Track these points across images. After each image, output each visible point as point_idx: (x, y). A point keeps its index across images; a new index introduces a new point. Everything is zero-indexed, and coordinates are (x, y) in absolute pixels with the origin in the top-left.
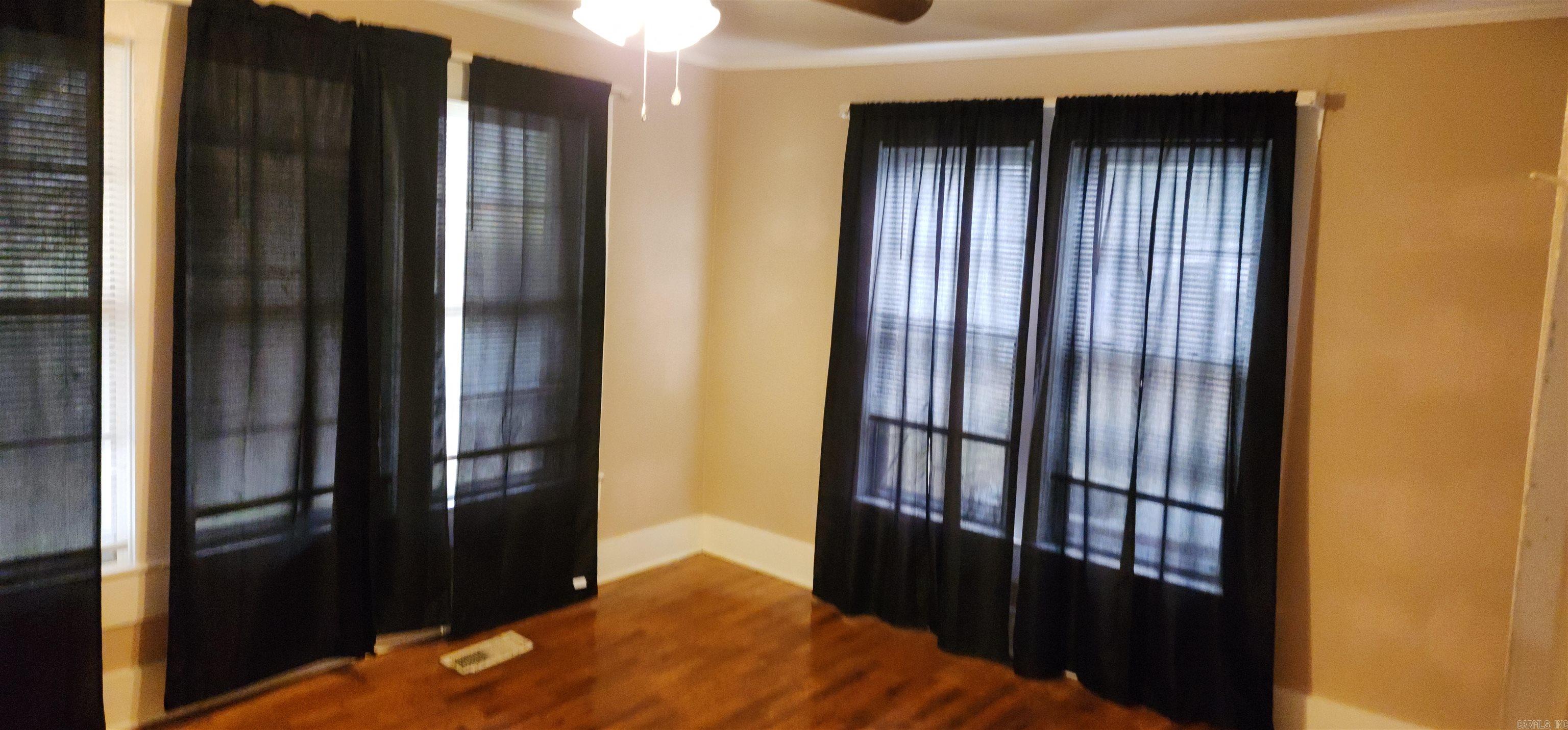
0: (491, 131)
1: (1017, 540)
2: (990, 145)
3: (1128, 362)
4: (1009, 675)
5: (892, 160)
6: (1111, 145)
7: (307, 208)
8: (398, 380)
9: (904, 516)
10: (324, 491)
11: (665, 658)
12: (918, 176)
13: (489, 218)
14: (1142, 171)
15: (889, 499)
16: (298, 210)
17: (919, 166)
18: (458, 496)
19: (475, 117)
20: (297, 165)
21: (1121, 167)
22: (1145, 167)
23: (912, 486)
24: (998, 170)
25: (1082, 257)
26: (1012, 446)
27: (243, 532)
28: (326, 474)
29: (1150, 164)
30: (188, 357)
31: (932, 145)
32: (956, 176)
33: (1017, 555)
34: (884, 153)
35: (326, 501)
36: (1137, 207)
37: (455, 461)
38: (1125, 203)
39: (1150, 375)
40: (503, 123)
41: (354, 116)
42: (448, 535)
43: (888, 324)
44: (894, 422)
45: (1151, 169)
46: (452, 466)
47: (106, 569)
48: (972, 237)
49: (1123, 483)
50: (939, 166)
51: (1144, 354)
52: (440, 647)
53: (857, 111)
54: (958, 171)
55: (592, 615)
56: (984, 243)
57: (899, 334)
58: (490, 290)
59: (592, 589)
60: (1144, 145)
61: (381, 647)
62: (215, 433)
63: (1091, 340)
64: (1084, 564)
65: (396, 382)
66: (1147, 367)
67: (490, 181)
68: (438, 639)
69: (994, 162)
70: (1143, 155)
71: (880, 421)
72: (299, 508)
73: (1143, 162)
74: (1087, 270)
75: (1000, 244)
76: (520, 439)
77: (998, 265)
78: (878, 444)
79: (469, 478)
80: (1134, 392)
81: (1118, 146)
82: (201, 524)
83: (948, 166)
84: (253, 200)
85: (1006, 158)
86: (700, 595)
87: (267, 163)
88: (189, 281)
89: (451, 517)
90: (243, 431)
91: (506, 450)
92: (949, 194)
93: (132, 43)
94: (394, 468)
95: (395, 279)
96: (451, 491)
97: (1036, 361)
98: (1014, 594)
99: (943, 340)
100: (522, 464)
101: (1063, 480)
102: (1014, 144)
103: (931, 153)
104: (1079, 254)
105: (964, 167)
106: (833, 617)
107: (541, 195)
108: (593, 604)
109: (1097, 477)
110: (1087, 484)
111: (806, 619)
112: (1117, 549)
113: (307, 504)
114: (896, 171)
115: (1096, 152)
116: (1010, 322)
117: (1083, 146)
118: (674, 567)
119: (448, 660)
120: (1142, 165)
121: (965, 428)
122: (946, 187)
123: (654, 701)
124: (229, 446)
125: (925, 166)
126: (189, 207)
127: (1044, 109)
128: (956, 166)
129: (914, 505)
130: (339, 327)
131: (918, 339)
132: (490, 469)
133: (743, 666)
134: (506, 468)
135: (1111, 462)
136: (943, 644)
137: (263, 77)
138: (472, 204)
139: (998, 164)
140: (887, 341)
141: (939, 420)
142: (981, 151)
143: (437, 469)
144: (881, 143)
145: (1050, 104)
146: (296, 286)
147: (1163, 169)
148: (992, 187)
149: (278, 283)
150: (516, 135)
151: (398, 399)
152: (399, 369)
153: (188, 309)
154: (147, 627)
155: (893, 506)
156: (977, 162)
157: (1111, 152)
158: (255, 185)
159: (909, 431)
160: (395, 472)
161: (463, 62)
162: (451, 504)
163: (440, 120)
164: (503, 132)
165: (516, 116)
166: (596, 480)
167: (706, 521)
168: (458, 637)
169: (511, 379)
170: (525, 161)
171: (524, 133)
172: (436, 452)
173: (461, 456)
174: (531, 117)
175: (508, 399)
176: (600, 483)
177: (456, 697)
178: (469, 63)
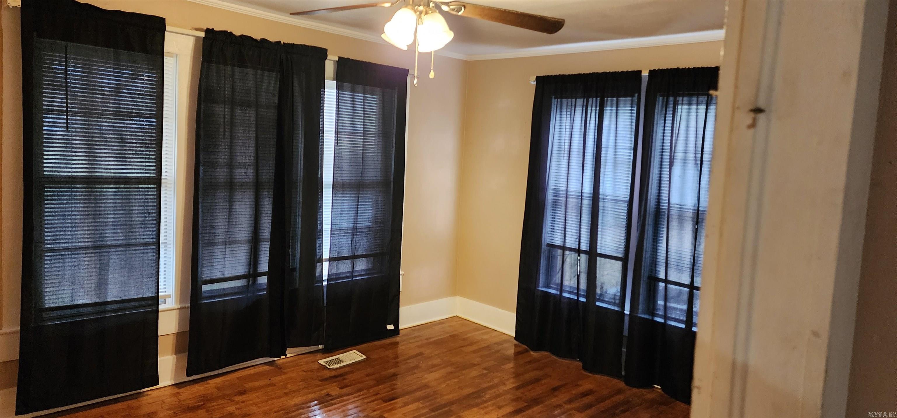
0: (347, 95)
1: (627, 312)
2: (612, 97)
3: (689, 215)
4: (622, 385)
5: (559, 106)
6: (679, 95)
7: (257, 134)
8: (300, 220)
9: (565, 297)
10: (263, 274)
11: (434, 366)
12: (573, 113)
13: (346, 139)
14: (697, 109)
15: (556, 289)
16: (252, 135)
17: (573, 108)
18: (328, 280)
19: (339, 88)
20: (252, 113)
21: (685, 107)
22: (699, 107)
23: (569, 282)
24: (617, 110)
25: (664, 157)
26: (624, 260)
27: (224, 293)
28: (264, 267)
29: (701, 106)
30: (200, 206)
31: (580, 98)
32: (593, 114)
33: (627, 319)
34: (554, 101)
35: (263, 280)
36: (695, 129)
37: (328, 263)
38: (688, 127)
39: (702, 222)
40: (353, 91)
41: (280, 87)
42: (323, 299)
43: (556, 195)
44: (559, 247)
45: (702, 108)
46: (326, 265)
47: (161, 307)
48: (603, 146)
49: (687, 281)
50: (584, 108)
51: (698, 210)
52: (319, 355)
53: (539, 79)
54: (595, 111)
55: (397, 343)
56: (609, 150)
57: (562, 199)
58: (346, 176)
59: (396, 331)
60: (698, 95)
61: (290, 353)
62: (212, 244)
63: (669, 203)
64: (664, 325)
65: (299, 220)
66: (700, 217)
67: (346, 119)
68: (318, 351)
69: (615, 105)
70: (697, 101)
71: (552, 246)
72: (250, 283)
73: (697, 104)
74: (666, 164)
75: (618, 150)
76: (360, 253)
77: (617, 162)
78: (551, 259)
79: (334, 271)
80: (693, 231)
81: (683, 96)
82: (205, 288)
83: (589, 108)
84: (231, 129)
85: (621, 104)
86: (454, 337)
87: (238, 112)
88: (201, 169)
89: (325, 290)
90: (225, 243)
91: (353, 258)
92: (590, 123)
93: (177, 55)
94: (298, 264)
95: (299, 169)
96: (325, 278)
97: (639, 214)
98: (625, 341)
99: (586, 202)
100: (361, 265)
101: (654, 280)
102: (625, 96)
103: (580, 101)
104: (662, 155)
105: (598, 108)
106: (526, 351)
107: (373, 126)
108: (398, 339)
109: (672, 277)
110: (666, 281)
111: (511, 351)
112: (683, 318)
113: (255, 281)
114: (561, 112)
115: (671, 99)
116: (624, 192)
117: (663, 96)
118: (441, 322)
119: (322, 362)
120: (697, 106)
121: (599, 251)
122: (588, 119)
123: (426, 386)
124: (219, 250)
125: (576, 109)
126: (202, 133)
127: (642, 77)
128: (594, 108)
129: (570, 292)
130: (271, 193)
131: (573, 202)
132: (344, 267)
133: (474, 373)
134: (353, 267)
135: (679, 269)
136: (585, 368)
137: (237, 70)
138: (337, 132)
139: (617, 107)
140: (555, 203)
141: (584, 246)
142: (607, 100)
143: (318, 264)
144: (553, 97)
145: (645, 74)
146: (251, 172)
147: (709, 107)
148: (614, 119)
149: (243, 170)
150: (359, 97)
151: (300, 229)
152: (300, 214)
153: (201, 182)
154: (179, 335)
155: (558, 293)
156: (605, 105)
157: (680, 99)
158: (232, 124)
159: (567, 253)
160: (298, 266)
161: (334, 61)
162: (325, 283)
163: (322, 90)
164: (353, 95)
165: (360, 87)
166: (399, 275)
167: (458, 300)
168: (329, 351)
169: (356, 221)
170: (364, 111)
171: (364, 97)
172: (318, 257)
173: (331, 260)
174: (368, 88)
175: (354, 231)
176: (401, 277)
177: (326, 379)
178: (337, 61)
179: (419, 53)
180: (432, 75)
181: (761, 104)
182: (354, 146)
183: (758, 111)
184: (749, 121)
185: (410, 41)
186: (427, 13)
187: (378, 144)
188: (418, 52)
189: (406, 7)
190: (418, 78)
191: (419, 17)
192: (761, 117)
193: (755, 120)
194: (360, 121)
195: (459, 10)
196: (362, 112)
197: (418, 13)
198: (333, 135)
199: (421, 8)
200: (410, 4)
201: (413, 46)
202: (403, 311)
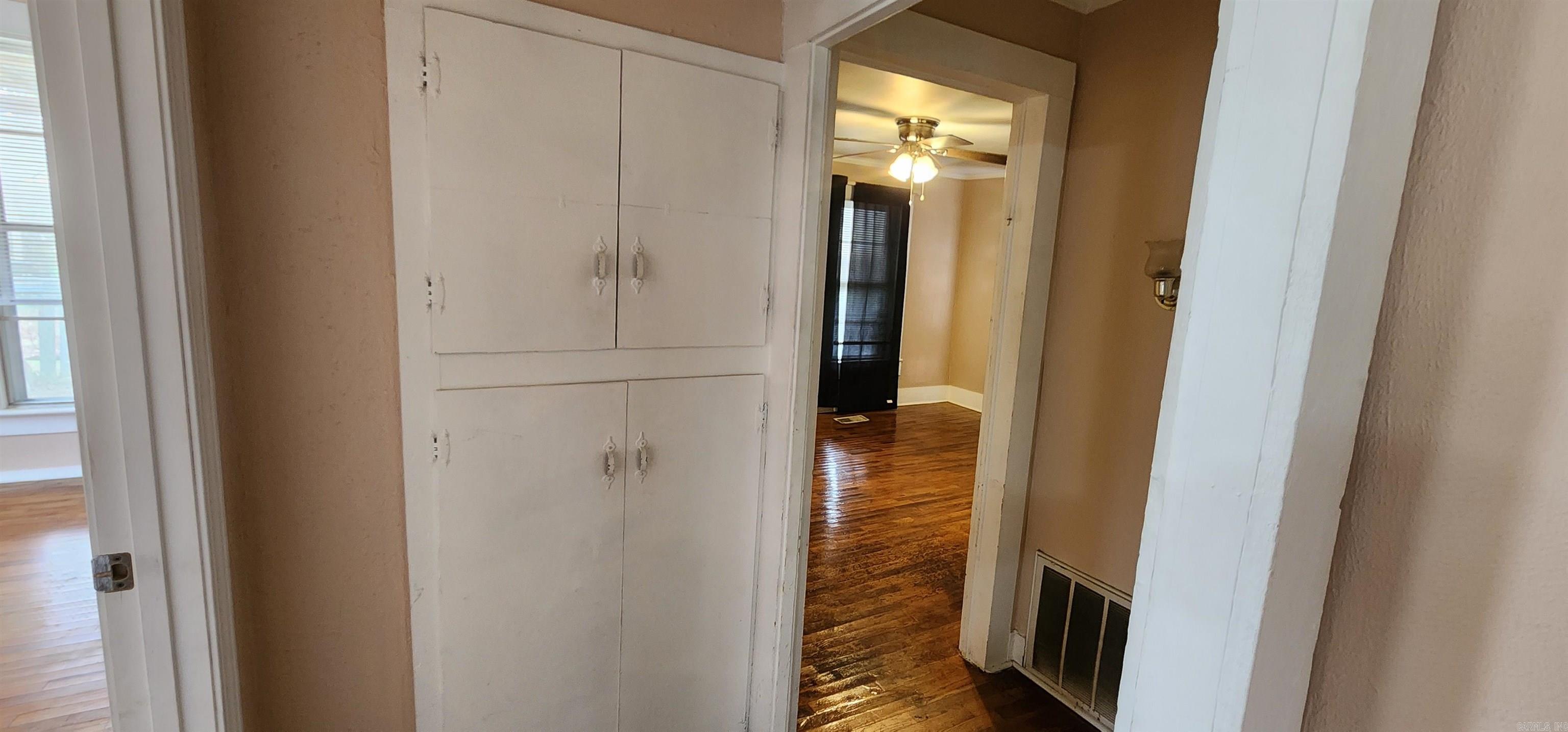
0: (862, 212)
18: (842, 360)
19: (855, 207)
37: (842, 346)
40: (866, 209)
42: (838, 374)
46: (840, 348)
52: (835, 415)
55: (895, 415)
58: (858, 278)
59: (894, 405)
68: (833, 413)
76: (866, 340)
79: (846, 352)
89: (839, 367)
91: (862, 343)
96: (840, 357)
100: (867, 350)
107: (881, 238)
108: (895, 412)
119: (836, 419)
132: (854, 351)
134: (861, 352)
143: (834, 346)
150: (871, 213)
161: (852, 186)
162: (840, 362)
163: (842, 208)
164: (866, 212)
165: (872, 206)
166: (898, 361)
167: (950, 388)
168: (840, 413)
169: (864, 315)
170: (874, 224)
171: (875, 213)
172: (834, 340)
173: (844, 343)
174: (878, 206)
175: (863, 323)
176: (900, 363)
177: (838, 429)
178: (855, 186)
179: (914, 184)
180: (922, 198)
181: (1011, 217)
182: (865, 250)
183: (1010, 219)
184: (1008, 223)
185: (908, 177)
186: (920, 156)
187: (884, 252)
188: (913, 182)
189: (906, 153)
190: (924, 194)
191: (915, 158)
192: (1011, 221)
193: (1009, 223)
194: (870, 233)
195: (942, 153)
196: (872, 230)
197: (913, 156)
198: (850, 245)
199: (916, 153)
200: (908, 151)
201: (910, 180)
202: (901, 392)
